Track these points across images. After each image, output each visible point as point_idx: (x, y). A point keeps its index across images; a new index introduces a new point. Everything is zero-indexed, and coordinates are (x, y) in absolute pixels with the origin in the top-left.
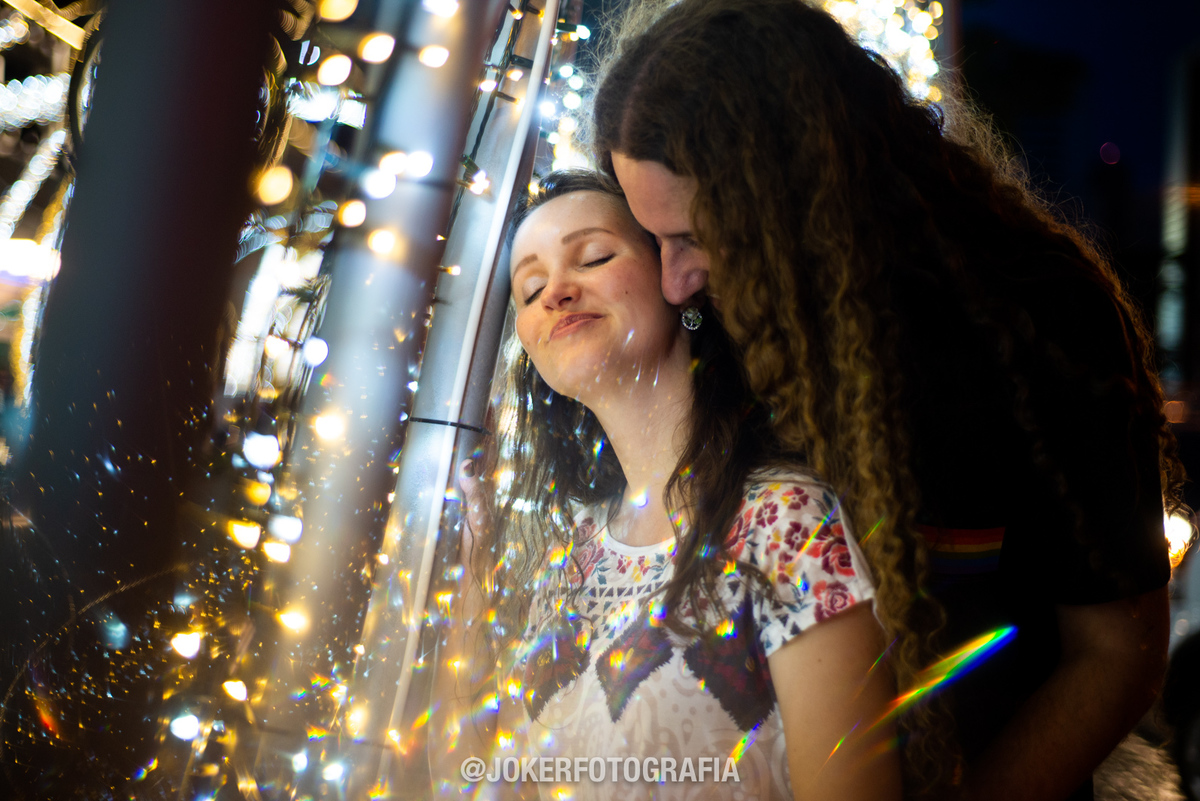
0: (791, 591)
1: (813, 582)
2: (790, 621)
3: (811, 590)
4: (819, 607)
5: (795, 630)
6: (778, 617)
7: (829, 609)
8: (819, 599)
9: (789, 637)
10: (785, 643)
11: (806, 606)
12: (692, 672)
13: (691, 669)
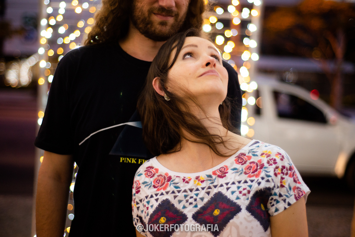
0: (286, 190)
1: (292, 187)
2: (287, 201)
3: (292, 190)
4: (295, 195)
5: (289, 204)
6: (282, 200)
7: (298, 196)
8: (295, 193)
9: (287, 207)
10: (285, 208)
11: (291, 195)
12: (250, 213)
13: (250, 212)
